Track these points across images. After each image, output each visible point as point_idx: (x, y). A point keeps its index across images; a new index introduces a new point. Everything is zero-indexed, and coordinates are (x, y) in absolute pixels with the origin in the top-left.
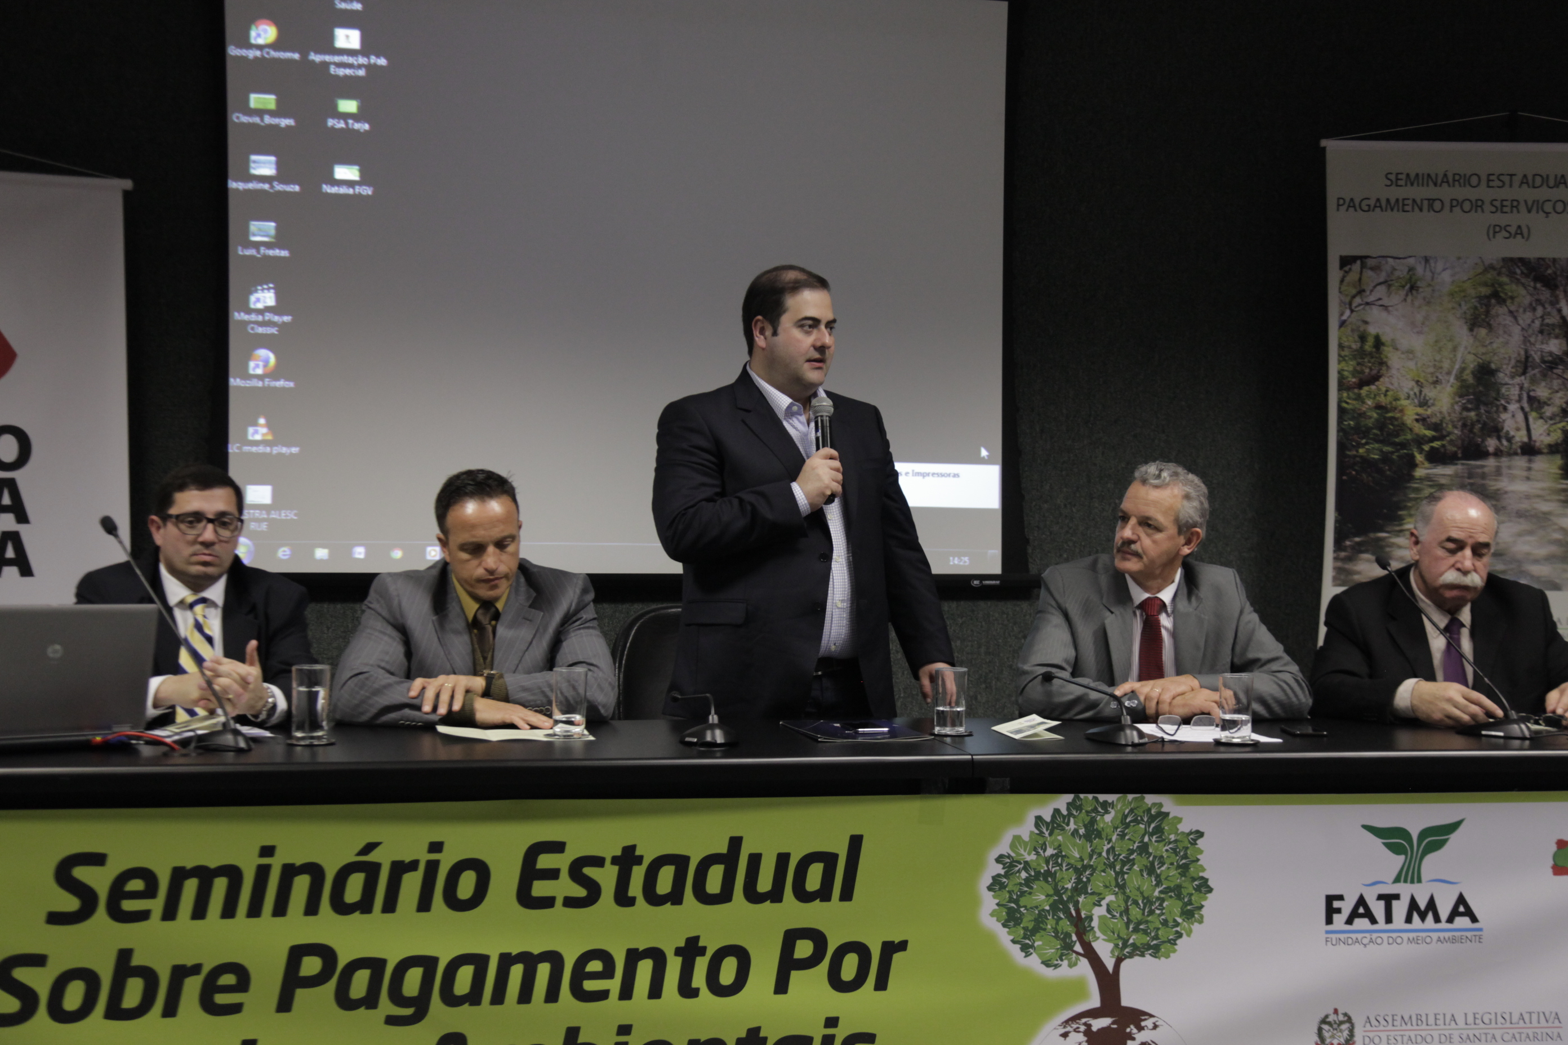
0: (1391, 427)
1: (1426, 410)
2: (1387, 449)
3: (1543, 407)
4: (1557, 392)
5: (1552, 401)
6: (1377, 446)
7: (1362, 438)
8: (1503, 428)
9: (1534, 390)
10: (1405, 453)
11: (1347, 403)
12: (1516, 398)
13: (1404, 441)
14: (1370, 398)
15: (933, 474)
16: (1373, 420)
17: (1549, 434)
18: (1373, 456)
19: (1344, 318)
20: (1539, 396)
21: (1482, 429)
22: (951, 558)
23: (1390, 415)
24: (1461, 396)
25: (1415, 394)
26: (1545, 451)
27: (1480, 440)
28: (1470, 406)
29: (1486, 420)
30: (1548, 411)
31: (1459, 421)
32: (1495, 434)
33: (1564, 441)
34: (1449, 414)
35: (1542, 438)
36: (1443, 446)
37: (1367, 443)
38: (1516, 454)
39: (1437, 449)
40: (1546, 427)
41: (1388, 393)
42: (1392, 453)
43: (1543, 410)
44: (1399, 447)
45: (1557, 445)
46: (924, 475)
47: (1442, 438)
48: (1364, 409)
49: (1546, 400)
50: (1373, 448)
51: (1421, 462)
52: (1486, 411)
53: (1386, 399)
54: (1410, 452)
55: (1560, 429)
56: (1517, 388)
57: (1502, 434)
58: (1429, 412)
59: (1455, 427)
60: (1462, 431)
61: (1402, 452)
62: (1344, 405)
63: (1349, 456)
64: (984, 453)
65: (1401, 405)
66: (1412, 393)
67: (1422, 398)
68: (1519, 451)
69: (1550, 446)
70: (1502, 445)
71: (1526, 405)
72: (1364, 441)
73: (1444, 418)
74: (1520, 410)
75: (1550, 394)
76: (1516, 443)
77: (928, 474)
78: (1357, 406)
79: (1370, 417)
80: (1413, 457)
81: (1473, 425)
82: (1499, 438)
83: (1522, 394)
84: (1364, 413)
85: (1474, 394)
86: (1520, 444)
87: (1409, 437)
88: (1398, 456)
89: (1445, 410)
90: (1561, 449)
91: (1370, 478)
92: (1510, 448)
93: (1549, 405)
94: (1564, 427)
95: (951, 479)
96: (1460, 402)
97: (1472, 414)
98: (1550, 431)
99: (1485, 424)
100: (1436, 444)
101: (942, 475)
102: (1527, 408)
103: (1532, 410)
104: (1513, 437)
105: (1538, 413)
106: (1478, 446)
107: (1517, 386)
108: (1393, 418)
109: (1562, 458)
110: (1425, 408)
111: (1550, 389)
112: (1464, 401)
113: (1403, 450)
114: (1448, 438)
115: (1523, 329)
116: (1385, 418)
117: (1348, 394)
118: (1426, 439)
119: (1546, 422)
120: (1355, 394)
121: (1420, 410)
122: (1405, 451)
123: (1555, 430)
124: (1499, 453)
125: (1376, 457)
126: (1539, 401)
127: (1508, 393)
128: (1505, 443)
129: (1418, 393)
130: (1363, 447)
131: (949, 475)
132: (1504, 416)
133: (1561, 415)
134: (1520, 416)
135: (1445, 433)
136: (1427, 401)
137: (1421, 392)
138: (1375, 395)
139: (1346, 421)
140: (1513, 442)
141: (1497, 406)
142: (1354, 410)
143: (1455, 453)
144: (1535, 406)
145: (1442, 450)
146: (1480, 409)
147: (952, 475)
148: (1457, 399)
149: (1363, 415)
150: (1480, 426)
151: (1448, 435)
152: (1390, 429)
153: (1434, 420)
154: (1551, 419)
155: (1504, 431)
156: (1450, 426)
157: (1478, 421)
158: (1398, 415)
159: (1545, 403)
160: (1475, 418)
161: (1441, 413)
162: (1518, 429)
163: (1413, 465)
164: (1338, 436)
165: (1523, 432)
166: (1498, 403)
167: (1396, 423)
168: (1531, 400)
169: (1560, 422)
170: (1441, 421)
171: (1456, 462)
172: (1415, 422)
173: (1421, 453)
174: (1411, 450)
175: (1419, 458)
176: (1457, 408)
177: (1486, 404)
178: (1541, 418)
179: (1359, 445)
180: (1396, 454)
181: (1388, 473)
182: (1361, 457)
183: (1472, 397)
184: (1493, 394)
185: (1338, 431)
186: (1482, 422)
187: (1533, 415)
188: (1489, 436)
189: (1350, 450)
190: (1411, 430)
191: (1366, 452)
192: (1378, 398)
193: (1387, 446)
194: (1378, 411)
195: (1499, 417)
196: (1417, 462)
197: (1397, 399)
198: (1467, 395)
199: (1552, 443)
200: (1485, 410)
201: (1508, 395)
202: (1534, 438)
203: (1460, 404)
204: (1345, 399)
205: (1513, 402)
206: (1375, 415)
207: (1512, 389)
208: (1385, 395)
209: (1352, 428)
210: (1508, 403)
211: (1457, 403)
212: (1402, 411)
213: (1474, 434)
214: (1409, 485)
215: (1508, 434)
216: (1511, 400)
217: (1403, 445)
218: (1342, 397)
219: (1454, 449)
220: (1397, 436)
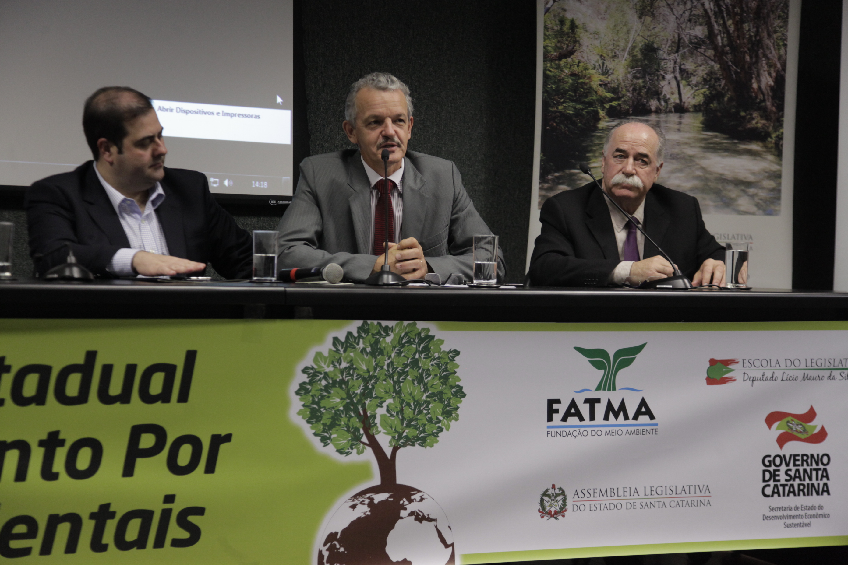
0: (582, 90)
1: (607, 78)
2: (578, 106)
3: (690, 77)
4: (701, 66)
5: (697, 72)
6: (571, 104)
7: (561, 99)
8: (662, 93)
9: (684, 64)
10: (591, 110)
11: (550, 71)
12: (672, 69)
13: (591, 101)
14: (567, 68)
15: (239, 115)
16: (569, 84)
17: (694, 98)
18: (568, 112)
19: (549, 6)
20: (687, 69)
21: (647, 93)
22: (253, 182)
23: (581, 81)
24: (632, 68)
25: (599, 65)
26: (691, 110)
27: (645, 101)
28: (638, 75)
29: (650, 86)
30: (694, 80)
31: (630, 86)
32: (656, 97)
33: (704, 102)
34: (624, 81)
35: (690, 100)
36: (619, 105)
37: (564, 102)
38: (670, 112)
39: (615, 107)
40: (692, 92)
41: (580, 64)
42: (582, 109)
43: (690, 80)
44: (587, 105)
45: (699, 105)
46: (232, 115)
47: (618, 99)
48: (563, 76)
49: (693, 72)
50: (569, 106)
51: (603, 117)
52: (650, 80)
53: (578, 69)
54: (595, 109)
55: (702, 93)
56: (672, 62)
57: (661, 97)
58: (609, 79)
59: (628, 91)
60: (633, 93)
61: (589, 109)
62: (548, 72)
63: (552, 112)
64: (279, 100)
65: (589, 74)
66: (597, 65)
67: (604, 68)
68: (673, 110)
69: (695, 106)
70: (661, 105)
71: (678, 76)
72: (562, 100)
73: (620, 84)
74: (674, 79)
75: (695, 67)
76: (671, 103)
77: (235, 115)
78: (558, 74)
79: (567, 82)
80: (597, 113)
81: (640, 89)
82: (659, 100)
83: (676, 67)
84: (563, 79)
85: (641, 66)
86: (674, 104)
87: (595, 98)
88: (586, 112)
89: (620, 78)
90: (702, 109)
91: (567, 129)
92: (667, 108)
93: (694, 76)
94: (705, 92)
95: (253, 119)
96: (631, 72)
97: (640, 81)
98: (695, 95)
99: (649, 89)
100: (614, 103)
101: (246, 116)
102: (679, 78)
103: (682, 79)
104: (669, 99)
105: (687, 82)
106: (644, 105)
107: (672, 61)
108: (584, 83)
109: (703, 116)
110: (607, 76)
111: (695, 63)
112: (634, 72)
113: (590, 107)
114: (623, 99)
115: (677, 18)
116: (578, 83)
117: (551, 65)
118: (607, 99)
119: (692, 88)
120: (556, 64)
121: (603, 78)
122: (592, 108)
123: (698, 95)
124: (659, 112)
125: (571, 112)
126: (687, 72)
127: (665, 66)
128: (663, 103)
129: (601, 65)
130: (562, 105)
131: (251, 116)
132: (662, 83)
133: (703, 83)
134: (674, 84)
135: (620, 95)
136: (608, 71)
137: (603, 64)
138: (571, 66)
139: (549, 85)
140: (669, 103)
141: (658, 76)
142: (555, 77)
143: (628, 110)
144: (684, 76)
145: (618, 108)
146: (646, 77)
147: (254, 116)
148: (630, 70)
149: (561, 80)
150: (645, 90)
151: (621, 97)
152: (581, 91)
153: (612, 85)
154: (696, 86)
155: (663, 94)
156: (624, 90)
157: (644, 87)
158: (587, 81)
159: (692, 74)
160: (642, 84)
161: (618, 80)
162: (672, 93)
163: (597, 119)
164: (543, 96)
165: (676, 96)
166: (659, 73)
167: (586, 87)
168: (682, 71)
169: (702, 89)
170: (618, 86)
171: (628, 117)
172: (599, 87)
173: (603, 110)
174: (596, 107)
175: (602, 113)
176: (629, 76)
177: (650, 74)
178: (689, 85)
179: (559, 103)
180: (586, 111)
181: (579, 124)
182: (560, 112)
183: (640, 68)
184: (655, 67)
185: (544, 92)
186: (647, 87)
187: (683, 83)
188: (652, 98)
189: (552, 107)
190: (596, 92)
191: (563, 109)
192: (572, 68)
193: (579, 105)
194: (573, 78)
195: (659, 84)
196: (601, 117)
197: (586, 69)
198: (636, 67)
199: (696, 104)
200: (649, 79)
201: (665, 68)
202: (683, 100)
203: (631, 73)
204: (549, 68)
205: (670, 73)
206: (571, 81)
207: (669, 63)
208: (578, 66)
209: (554, 90)
210: (666, 73)
211: (629, 73)
212: (589, 78)
213: (641, 96)
214: (594, 134)
215: (666, 97)
216: (668, 71)
217: (590, 104)
218: (547, 67)
219: (627, 107)
220: (587, 97)
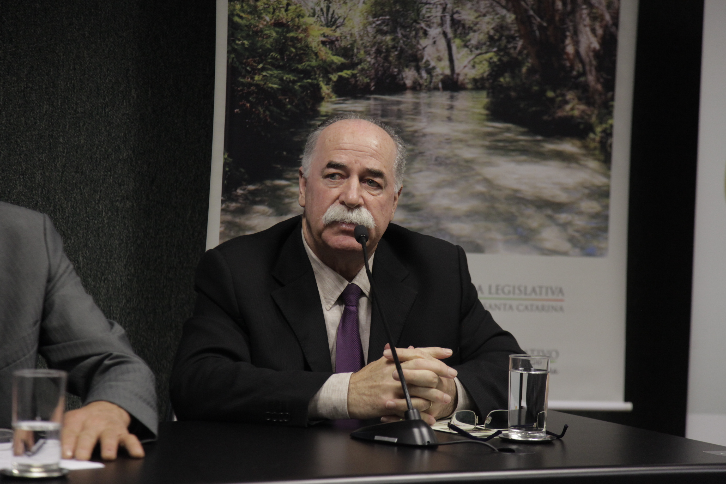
0: (294, 50)
1: (335, 31)
2: (288, 77)
3: (468, 34)
4: (484, 15)
5: (478, 26)
6: (276, 72)
7: (259, 63)
8: (422, 58)
9: (457, 12)
10: (308, 83)
11: (241, 17)
12: (438, 20)
13: (308, 68)
14: (269, 12)
16: (271, 40)
17: (474, 67)
18: (270, 85)
20: (464, 20)
21: (399, 57)
23: (291, 34)
24: (375, 16)
25: (322, 10)
26: (470, 86)
27: (396, 70)
28: (385, 28)
29: (404, 47)
30: (474, 38)
31: (372, 47)
32: (413, 64)
33: (490, 75)
34: (361, 37)
35: (466, 70)
36: (354, 76)
37: (263, 69)
38: (436, 88)
39: (347, 79)
40: (471, 57)
41: (290, 7)
42: (294, 82)
43: (468, 37)
44: (302, 75)
45: (482, 79)
47: (352, 66)
48: (261, 26)
49: (472, 25)
50: (271, 75)
51: (328, 94)
52: (404, 36)
53: (287, 15)
54: (315, 82)
55: (486, 60)
56: (440, 8)
57: (422, 64)
58: (338, 34)
59: (367, 53)
60: (376, 58)
61: (305, 81)
62: (236, 19)
63: (243, 84)
65: (305, 23)
66: (318, 9)
67: (330, 15)
68: (440, 85)
69: (475, 80)
70: (421, 77)
71: (449, 30)
72: (260, 66)
73: (355, 41)
74: (441, 36)
75: (477, 18)
76: (437, 75)
78: (253, 21)
79: (269, 37)
80: (317, 88)
81: (388, 51)
82: (418, 69)
83: (445, 16)
84: (261, 31)
85: (390, 13)
86: (441, 77)
87: (314, 63)
88: (300, 86)
89: (356, 31)
90: (487, 85)
91: (267, 113)
92: (431, 82)
93: (475, 31)
94: (491, 58)
96: (374, 22)
97: (388, 38)
98: (475, 62)
99: (402, 51)
100: (345, 73)
102: (450, 35)
103: (455, 37)
104: (434, 68)
105: (463, 41)
106: (394, 77)
107: (439, 6)
108: (296, 38)
109: (488, 96)
110: (334, 28)
111: (476, 11)
112: (378, 22)
113: (307, 79)
114: (359, 67)
116: (286, 38)
117: (242, 7)
118: (334, 66)
119: (471, 51)
120: (250, 6)
121: (327, 31)
122: (309, 81)
123: (481, 62)
124: (418, 88)
125: (275, 86)
126: (464, 26)
127: (428, 15)
128: (424, 75)
129: (325, 10)
130: (259, 74)
132: (424, 42)
133: (488, 43)
134: (442, 44)
135: (355, 60)
136: (336, 20)
137: (328, 8)
138: (274, 10)
139: (239, 40)
140: (434, 74)
141: (417, 31)
142: (248, 27)
143: (368, 84)
144: (459, 32)
145: (353, 81)
146: (397, 33)
148: (371, 19)
149: (258, 33)
150: (396, 53)
151: (358, 64)
152: (292, 52)
153: (343, 44)
154: (477, 48)
155: (424, 60)
156: (362, 52)
157: (394, 47)
158: (302, 35)
159: (470, 28)
160: (391, 44)
161: (351, 35)
162: (440, 59)
163: (319, 99)
164: (228, 58)
165: (446, 63)
166: (418, 26)
167: (299, 45)
168: (455, 23)
169: (486, 53)
170: (352, 45)
171: (368, 96)
172: (321, 45)
173: (327, 84)
174: (315, 79)
175: (325, 89)
176: (370, 30)
177: (404, 27)
178: (466, 46)
179: (255, 71)
180: (299, 84)
181: (289, 106)
182: (257, 86)
183: (388, 17)
184: (413, 15)
185: (229, 52)
186: (399, 49)
187: (456, 43)
188: (407, 66)
189: (244, 77)
190: (316, 54)
191: (262, 80)
192: (277, 13)
193: (288, 74)
194: (277, 29)
195: (418, 43)
196: (324, 94)
197: (300, 16)
198: (382, 15)
199: (477, 77)
200: (402, 34)
201: (429, 17)
202: (457, 70)
203: (374, 25)
204: (238, 12)
205: (435, 25)
206: (274, 34)
207: (434, 10)
208: (286, 10)
209: (246, 49)
210: (429, 26)
211: (370, 24)
212: (305, 30)
213: (390, 62)
214: (313, 122)
215: (429, 65)
216: (433, 23)
217: (307, 73)
218: (234, 10)
219: (367, 80)
220: (300, 61)
